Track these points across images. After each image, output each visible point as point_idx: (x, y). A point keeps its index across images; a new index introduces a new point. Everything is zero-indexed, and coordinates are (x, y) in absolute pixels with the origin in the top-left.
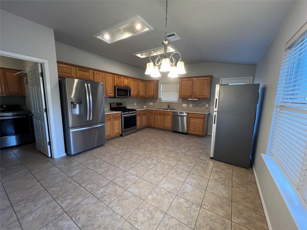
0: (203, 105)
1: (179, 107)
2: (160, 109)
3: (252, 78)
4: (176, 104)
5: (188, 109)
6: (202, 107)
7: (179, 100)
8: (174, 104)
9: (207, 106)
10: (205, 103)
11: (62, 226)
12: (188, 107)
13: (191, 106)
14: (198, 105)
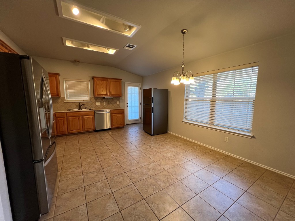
0: (115, 102)
1: (92, 106)
2: (70, 110)
3: (141, 84)
4: (88, 103)
5: (102, 107)
6: (114, 104)
7: (91, 99)
8: (86, 103)
9: (118, 103)
10: (116, 100)
11: (195, 206)
12: (102, 105)
13: (104, 103)
14: (111, 102)
